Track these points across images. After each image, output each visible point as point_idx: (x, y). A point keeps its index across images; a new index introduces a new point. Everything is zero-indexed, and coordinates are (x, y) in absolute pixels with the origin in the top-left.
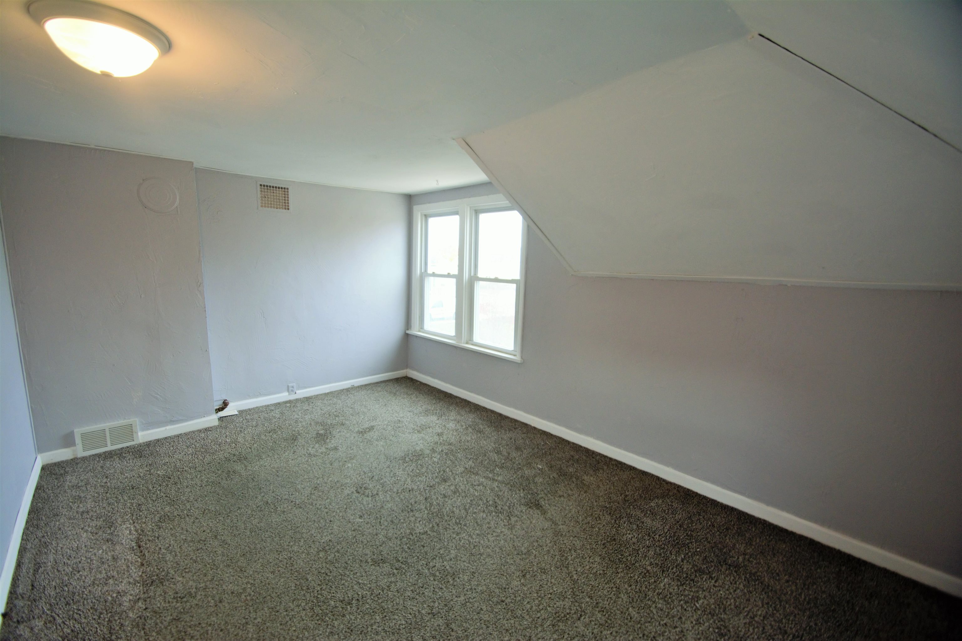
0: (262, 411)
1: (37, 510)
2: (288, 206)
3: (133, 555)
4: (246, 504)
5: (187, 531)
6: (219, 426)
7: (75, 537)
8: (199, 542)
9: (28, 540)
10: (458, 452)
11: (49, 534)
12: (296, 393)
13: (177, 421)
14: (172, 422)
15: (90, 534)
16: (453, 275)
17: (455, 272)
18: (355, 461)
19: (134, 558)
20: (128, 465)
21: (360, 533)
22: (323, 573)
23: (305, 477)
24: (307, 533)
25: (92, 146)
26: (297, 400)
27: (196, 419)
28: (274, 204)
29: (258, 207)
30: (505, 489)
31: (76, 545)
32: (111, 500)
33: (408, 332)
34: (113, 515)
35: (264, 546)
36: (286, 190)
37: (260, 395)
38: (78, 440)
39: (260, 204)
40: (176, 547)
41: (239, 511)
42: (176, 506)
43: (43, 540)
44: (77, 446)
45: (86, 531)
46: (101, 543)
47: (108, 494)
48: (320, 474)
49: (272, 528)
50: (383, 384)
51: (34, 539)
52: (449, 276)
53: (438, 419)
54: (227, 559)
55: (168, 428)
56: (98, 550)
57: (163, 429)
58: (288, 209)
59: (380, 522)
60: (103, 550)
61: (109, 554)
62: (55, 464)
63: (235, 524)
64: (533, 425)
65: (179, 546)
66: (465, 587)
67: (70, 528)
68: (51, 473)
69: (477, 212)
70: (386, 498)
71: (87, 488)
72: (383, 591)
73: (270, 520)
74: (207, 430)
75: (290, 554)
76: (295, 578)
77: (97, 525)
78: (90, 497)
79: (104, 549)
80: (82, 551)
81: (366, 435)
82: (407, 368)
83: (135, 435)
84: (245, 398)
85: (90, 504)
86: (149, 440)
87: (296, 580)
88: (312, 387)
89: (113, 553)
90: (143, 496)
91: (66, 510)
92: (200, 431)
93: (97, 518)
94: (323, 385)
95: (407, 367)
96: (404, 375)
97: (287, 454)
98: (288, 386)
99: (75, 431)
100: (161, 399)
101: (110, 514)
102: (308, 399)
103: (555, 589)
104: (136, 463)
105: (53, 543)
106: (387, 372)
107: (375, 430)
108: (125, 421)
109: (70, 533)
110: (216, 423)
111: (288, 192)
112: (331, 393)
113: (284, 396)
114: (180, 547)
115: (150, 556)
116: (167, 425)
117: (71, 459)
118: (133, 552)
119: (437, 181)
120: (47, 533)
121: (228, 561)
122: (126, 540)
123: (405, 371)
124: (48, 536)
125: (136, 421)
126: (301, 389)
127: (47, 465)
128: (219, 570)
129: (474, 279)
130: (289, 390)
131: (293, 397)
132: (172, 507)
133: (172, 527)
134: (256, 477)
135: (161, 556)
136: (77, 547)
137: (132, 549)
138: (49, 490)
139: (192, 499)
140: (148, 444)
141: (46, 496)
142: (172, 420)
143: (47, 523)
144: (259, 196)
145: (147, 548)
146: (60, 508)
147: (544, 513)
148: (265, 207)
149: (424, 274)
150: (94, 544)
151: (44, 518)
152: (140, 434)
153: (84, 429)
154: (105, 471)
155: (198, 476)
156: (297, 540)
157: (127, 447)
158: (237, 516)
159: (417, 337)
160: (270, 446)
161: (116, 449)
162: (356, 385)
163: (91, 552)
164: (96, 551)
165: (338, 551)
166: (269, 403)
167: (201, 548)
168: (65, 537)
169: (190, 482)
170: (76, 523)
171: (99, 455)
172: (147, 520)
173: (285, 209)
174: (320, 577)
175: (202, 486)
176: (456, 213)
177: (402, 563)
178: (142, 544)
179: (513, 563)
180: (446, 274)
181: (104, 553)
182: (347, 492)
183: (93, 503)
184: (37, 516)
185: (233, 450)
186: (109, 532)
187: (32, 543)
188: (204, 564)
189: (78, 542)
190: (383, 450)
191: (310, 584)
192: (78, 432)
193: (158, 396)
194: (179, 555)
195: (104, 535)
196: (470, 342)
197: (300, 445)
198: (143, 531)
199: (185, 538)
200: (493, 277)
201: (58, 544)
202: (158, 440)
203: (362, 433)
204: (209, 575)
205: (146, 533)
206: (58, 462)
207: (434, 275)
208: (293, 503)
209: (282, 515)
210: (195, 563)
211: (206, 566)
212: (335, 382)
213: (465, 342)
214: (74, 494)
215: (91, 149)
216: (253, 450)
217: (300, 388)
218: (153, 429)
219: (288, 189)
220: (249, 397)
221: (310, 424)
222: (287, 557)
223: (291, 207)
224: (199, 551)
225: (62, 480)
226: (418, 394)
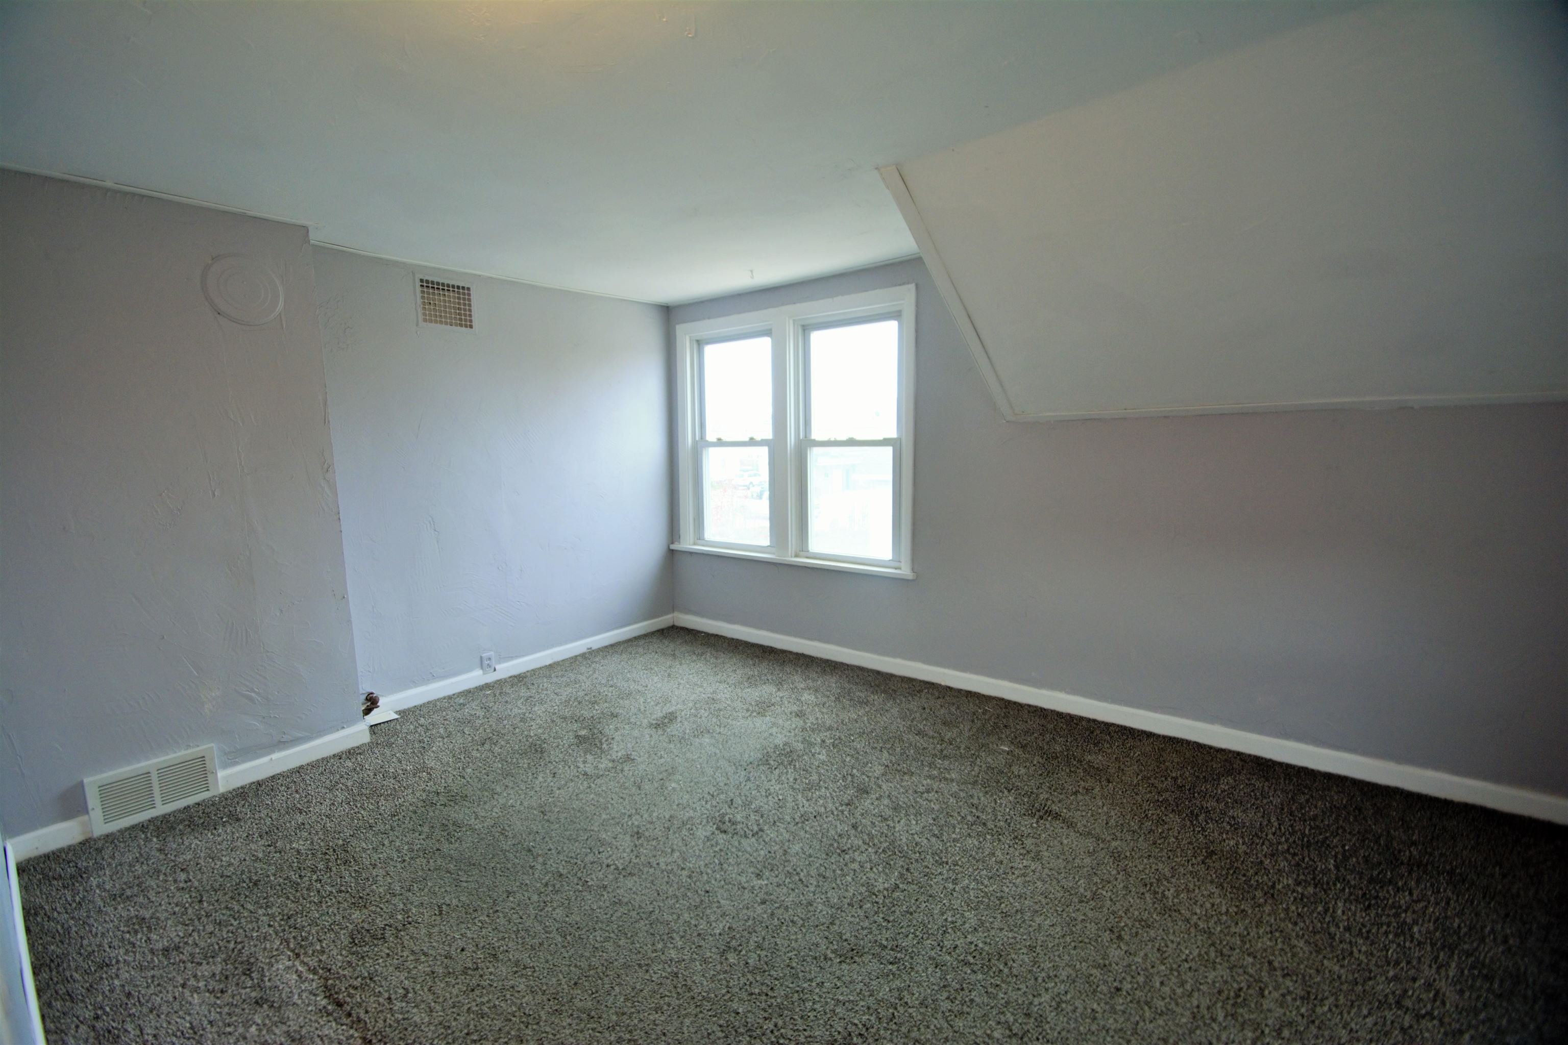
0: (441, 709)
1: (52, 961)
2: (471, 321)
3: (334, 1024)
4: (518, 884)
5: (425, 954)
6: (372, 743)
7: (176, 1006)
8: (466, 974)
9: (62, 1031)
10: (853, 741)
11: (108, 1009)
12: (495, 670)
13: (291, 741)
14: (281, 744)
15: (207, 994)
16: (762, 440)
17: (767, 433)
18: (678, 777)
19: (340, 1031)
20: (220, 839)
21: (777, 905)
22: (759, 994)
23: (604, 816)
24: (676, 922)
25: (109, 184)
26: (500, 683)
27: (328, 733)
28: (446, 317)
29: (418, 321)
30: (978, 792)
31: (188, 1025)
32: (218, 916)
33: (673, 547)
34: (239, 946)
35: (606, 960)
36: (466, 292)
37: (434, 678)
38: (93, 801)
39: (421, 317)
40: (421, 993)
41: (511, 899)
42: (373, 908)
43: (99, 1025)
44: (91, 813)
45: (196, 990)
46: (243, 1010)
47: (205, 904)
48: (628, 807)
49: (602, 922)
50: (642, 642)
51: (77, 1027)
52: (752, 442)
53: (779, 690)
54: (545, 998)
55: (275, 756)
56: (247, 1028)
57: (265, 760)
58: (471, 327)
59: (800, 880)
60: (258, 1025)
61: (277, 1031)
62: (47, 857)
63: (520, 926)
64: (943, 683)
65: (426, 989)
66: (1037, 975)
67: (152, 990)
68: (46, 876)
69: (806, 329)
70: (782, 835)
71: (149, 899)
72: (896, 1009)
73: (587, 907)
74: (350, 753)
75: (670, 966)
76: (710, 1013)
77: (214, 974)
78: (166, 914)
79: (259, 1022)
80: (210, 1036)
81: (669, 730)
82: (673, 611)
83: (210, 778)
84: (406, 687)
85: (175, 932)
86: (239, 785)
87: (714, 1016)
88: (523, 656)
89: (285, 1028)
90: (288, 898)
91: (122, 951)
92: (339, 756)
93: (206, 957)
94: (540, 651)
95: (673, 608)
96: (671, 624)
97: (540, 779)
98: (481, 657)
99: (86, 781)
100: (259, 699)
101: (232, 945)
102: (519, 679)
103: (1187, 952)
104: (233, 833)
105: (129, 1029)
106: (645, 619)
107: (679, 719)
108: (189, 751)
109: (158, 999)
110: (366, 738)
111: (469, 295)
112: (557, 664)
113: (474, 678)
114: (430, 990)
115: (376, 1021)
116: (274, 752)
117: (80, 843)
118: (331, 1018)
119: (752, 271)
120: (101, 1008)
121: (551, 1003)
122: (300, 995)
123: (670, 616)
124: (105, 1013)
125: (208, 747)
126: (504, 662)
127: (29, 861)
128: (542, 1024)
129: (805, 444)
130: (484, 664)
131: (491, 678)
132: (365, 911)
133: (387, 951)
134: (507, 828)
135: (400, 1017)
136: (192, 1028)
137: (323, 1011)
138: (59, 913)
139: (399, 888)
140: (241, 793)
141: (59, 927)
142: (282, 740)
143: (91, 986)
144: (419, 301)
145: (360, 1005)
146: (108, 949)
147: (1071, 825)
148: (431, 321)
149: (701, 444)
150: (229, 1014)
151: (77, 976)
152: (221, 774)
153: (105, 775)
154: (173, 858)
155: (386, 842)
156: (665, 937)
157: (198, 804)
158: (514, 909)
159: (691, 553)
160: (498, 768)
161: (175, 812)
162: (595, 647)
163: (230, 1033)
164: (241, 1030)
165: (759, 947)
166: (450, 693)
167: (478, 985)
168: (151, 1011)
169: (375, 856)
170: (162, 977)
171: (142, 827)
172: (324, 945)
173: (466, 326)
174: (758, 1004)
175: (404, 861)
176: (767, 333)
177: (892, 949)
178: (341, 997)
179: (1083, 918)
180: (747, 439)
181: (264, 1032)
182: (701, 833)
183: (180, 927)
184: (58, 973)
185: (428, 784)
186: (249, 983)
187: (74, 1037)
188: (502, 1017)
189: (188, 1018)
190: (718, 751)
191: (748, 1020)
192: (92, 782)
193: (253, 694)
194: (438, 1008)
195: (243, 991)
196: (802, 553)
197: (557, 760)
198: (329, 970)
199: (429, 969)
200: (844, 438)
201: (141, 1030)
202: (259, 784)
203: (660, 725)
204: (529, 1038)
205: (338, 973)
206: (53, 853)
207: (720, 443)
208: (612, 867)
209: (605, 893)
210: (483, 1018)
211: (510, 1020)
212: (561, 644)
213: (793, 555)
214: (124, 914)
215: (106, 190)
216: (469, 779)
217: (502, 659)
218: (244, 762)
219: (469, 289)
220: (415, 684)
221: (553, 721)
222: (667, 974)
223: (475, 323)
224: (477, 992)
225: (81, 888)
226: (714, 652)
